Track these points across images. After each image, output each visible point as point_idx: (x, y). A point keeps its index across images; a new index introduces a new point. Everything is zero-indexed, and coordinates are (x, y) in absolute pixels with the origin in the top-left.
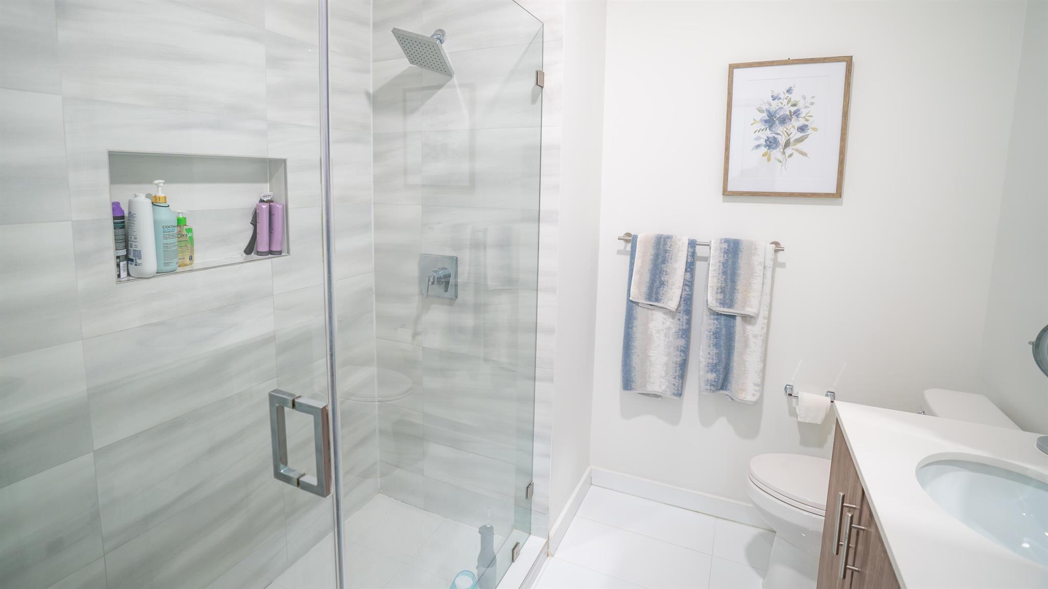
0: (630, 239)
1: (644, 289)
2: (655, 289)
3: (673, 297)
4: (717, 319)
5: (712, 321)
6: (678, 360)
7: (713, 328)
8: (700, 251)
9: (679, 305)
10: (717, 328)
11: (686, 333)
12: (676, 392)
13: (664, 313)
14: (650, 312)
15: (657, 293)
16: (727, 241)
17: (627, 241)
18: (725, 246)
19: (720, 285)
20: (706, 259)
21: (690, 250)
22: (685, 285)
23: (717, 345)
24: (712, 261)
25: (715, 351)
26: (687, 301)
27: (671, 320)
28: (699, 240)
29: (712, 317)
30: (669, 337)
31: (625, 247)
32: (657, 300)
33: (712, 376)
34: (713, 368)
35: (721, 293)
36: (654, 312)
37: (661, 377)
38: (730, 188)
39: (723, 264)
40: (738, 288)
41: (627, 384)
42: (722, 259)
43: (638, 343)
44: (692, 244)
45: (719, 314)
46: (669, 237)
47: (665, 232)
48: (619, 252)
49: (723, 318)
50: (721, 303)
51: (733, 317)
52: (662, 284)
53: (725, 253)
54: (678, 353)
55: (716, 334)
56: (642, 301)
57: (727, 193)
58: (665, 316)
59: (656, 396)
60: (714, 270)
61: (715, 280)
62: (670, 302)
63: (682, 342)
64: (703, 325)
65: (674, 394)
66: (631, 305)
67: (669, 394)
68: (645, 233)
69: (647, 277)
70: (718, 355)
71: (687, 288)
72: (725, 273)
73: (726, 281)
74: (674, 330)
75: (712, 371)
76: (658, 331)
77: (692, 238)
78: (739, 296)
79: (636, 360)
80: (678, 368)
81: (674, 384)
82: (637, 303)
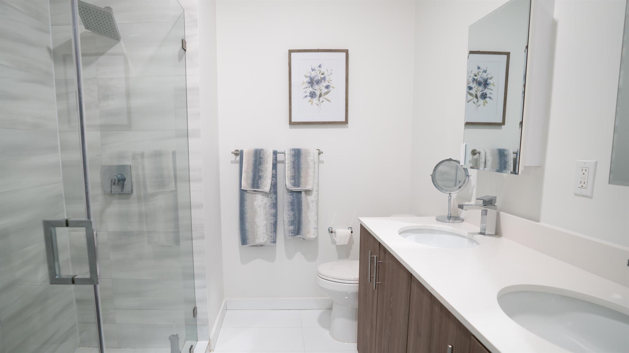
0: (239, 154)
1: (250, 181)
2: (256, 181)
3: (266, 185)
4: (292, 195)
5: (289, 196)
6: (273, 221)
7: (290, 200)
8: (280, 157)
9: (271, 189)
10: (292, 200)
11: (275, 205)
12: (273, 241)
13: (262, 195)
14: (254, 195)
15: (258, 183)
16: (294, 150)
17: (236, 154)
18: (293, 152)
19: (292, 175)
20: (283, 162)
21: (274, 156)
22: (273, 177)
23: (293, 210)
24: (287, 162)
25: (292, 213)
26: (274, 186)
27: (267, 199)
28: (279, 151)
29: (289, 194)
30: (266, 209)
31: (236, 159)
32: (258, 187)
33: (292, 228)
34: (292, 223)
35: (293, 179)
36: (256, 195)
37: (264, 233)
38: (293, 120)
39: (293, 162)
40: (301, 175)
41: (244, 241)
42: (292, 160)
43: (248, 215)
44: (275, 153)
45: (292, 192)
46: (262, 150)
47: (259, 147)
48: (232, 162)
49: (295, 194)
50: (293, 185)
51: (300, 192)
52: (260, 177)
53: (293, 156)
54: (272, 217)
55: (292, 204)
56: (249, 189)
57: (292, 123)
58: (263, 197)
59: (261, 245)
60: (288, 167)
61: (289, 172)
62: (265, 187)
63: (273, 211)
64: (284, 199)
65: (272, 242)
66: (243, 192)
67: (269, 242)
68: (248, 149)
69: (251, 174)
70: (294, 215)
71: (274, 179)
72: (294, 168)
73: (295, 172)
74: (269, 204)
75: (291, 225)
76: (260, 206)
77: (274, 150)
78: (302, 180)
79: (248, 226)
80: (273, 226)
81: (271, 236)
82: (246, 191)
